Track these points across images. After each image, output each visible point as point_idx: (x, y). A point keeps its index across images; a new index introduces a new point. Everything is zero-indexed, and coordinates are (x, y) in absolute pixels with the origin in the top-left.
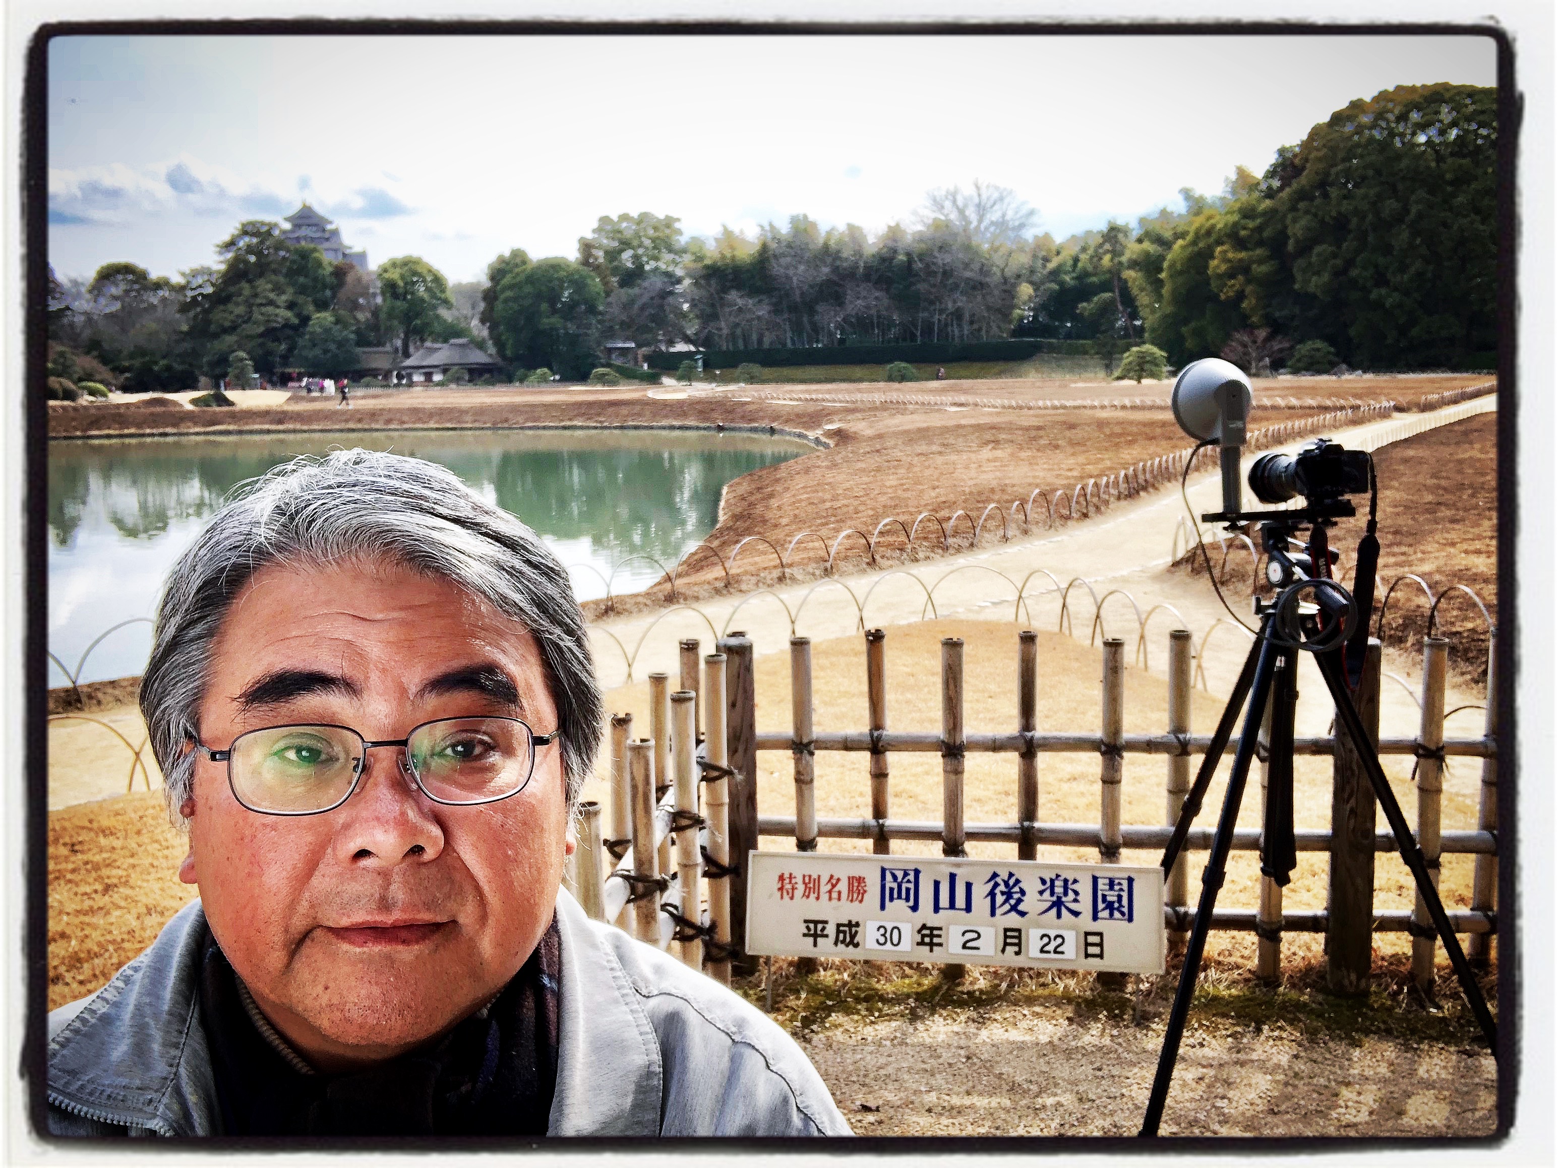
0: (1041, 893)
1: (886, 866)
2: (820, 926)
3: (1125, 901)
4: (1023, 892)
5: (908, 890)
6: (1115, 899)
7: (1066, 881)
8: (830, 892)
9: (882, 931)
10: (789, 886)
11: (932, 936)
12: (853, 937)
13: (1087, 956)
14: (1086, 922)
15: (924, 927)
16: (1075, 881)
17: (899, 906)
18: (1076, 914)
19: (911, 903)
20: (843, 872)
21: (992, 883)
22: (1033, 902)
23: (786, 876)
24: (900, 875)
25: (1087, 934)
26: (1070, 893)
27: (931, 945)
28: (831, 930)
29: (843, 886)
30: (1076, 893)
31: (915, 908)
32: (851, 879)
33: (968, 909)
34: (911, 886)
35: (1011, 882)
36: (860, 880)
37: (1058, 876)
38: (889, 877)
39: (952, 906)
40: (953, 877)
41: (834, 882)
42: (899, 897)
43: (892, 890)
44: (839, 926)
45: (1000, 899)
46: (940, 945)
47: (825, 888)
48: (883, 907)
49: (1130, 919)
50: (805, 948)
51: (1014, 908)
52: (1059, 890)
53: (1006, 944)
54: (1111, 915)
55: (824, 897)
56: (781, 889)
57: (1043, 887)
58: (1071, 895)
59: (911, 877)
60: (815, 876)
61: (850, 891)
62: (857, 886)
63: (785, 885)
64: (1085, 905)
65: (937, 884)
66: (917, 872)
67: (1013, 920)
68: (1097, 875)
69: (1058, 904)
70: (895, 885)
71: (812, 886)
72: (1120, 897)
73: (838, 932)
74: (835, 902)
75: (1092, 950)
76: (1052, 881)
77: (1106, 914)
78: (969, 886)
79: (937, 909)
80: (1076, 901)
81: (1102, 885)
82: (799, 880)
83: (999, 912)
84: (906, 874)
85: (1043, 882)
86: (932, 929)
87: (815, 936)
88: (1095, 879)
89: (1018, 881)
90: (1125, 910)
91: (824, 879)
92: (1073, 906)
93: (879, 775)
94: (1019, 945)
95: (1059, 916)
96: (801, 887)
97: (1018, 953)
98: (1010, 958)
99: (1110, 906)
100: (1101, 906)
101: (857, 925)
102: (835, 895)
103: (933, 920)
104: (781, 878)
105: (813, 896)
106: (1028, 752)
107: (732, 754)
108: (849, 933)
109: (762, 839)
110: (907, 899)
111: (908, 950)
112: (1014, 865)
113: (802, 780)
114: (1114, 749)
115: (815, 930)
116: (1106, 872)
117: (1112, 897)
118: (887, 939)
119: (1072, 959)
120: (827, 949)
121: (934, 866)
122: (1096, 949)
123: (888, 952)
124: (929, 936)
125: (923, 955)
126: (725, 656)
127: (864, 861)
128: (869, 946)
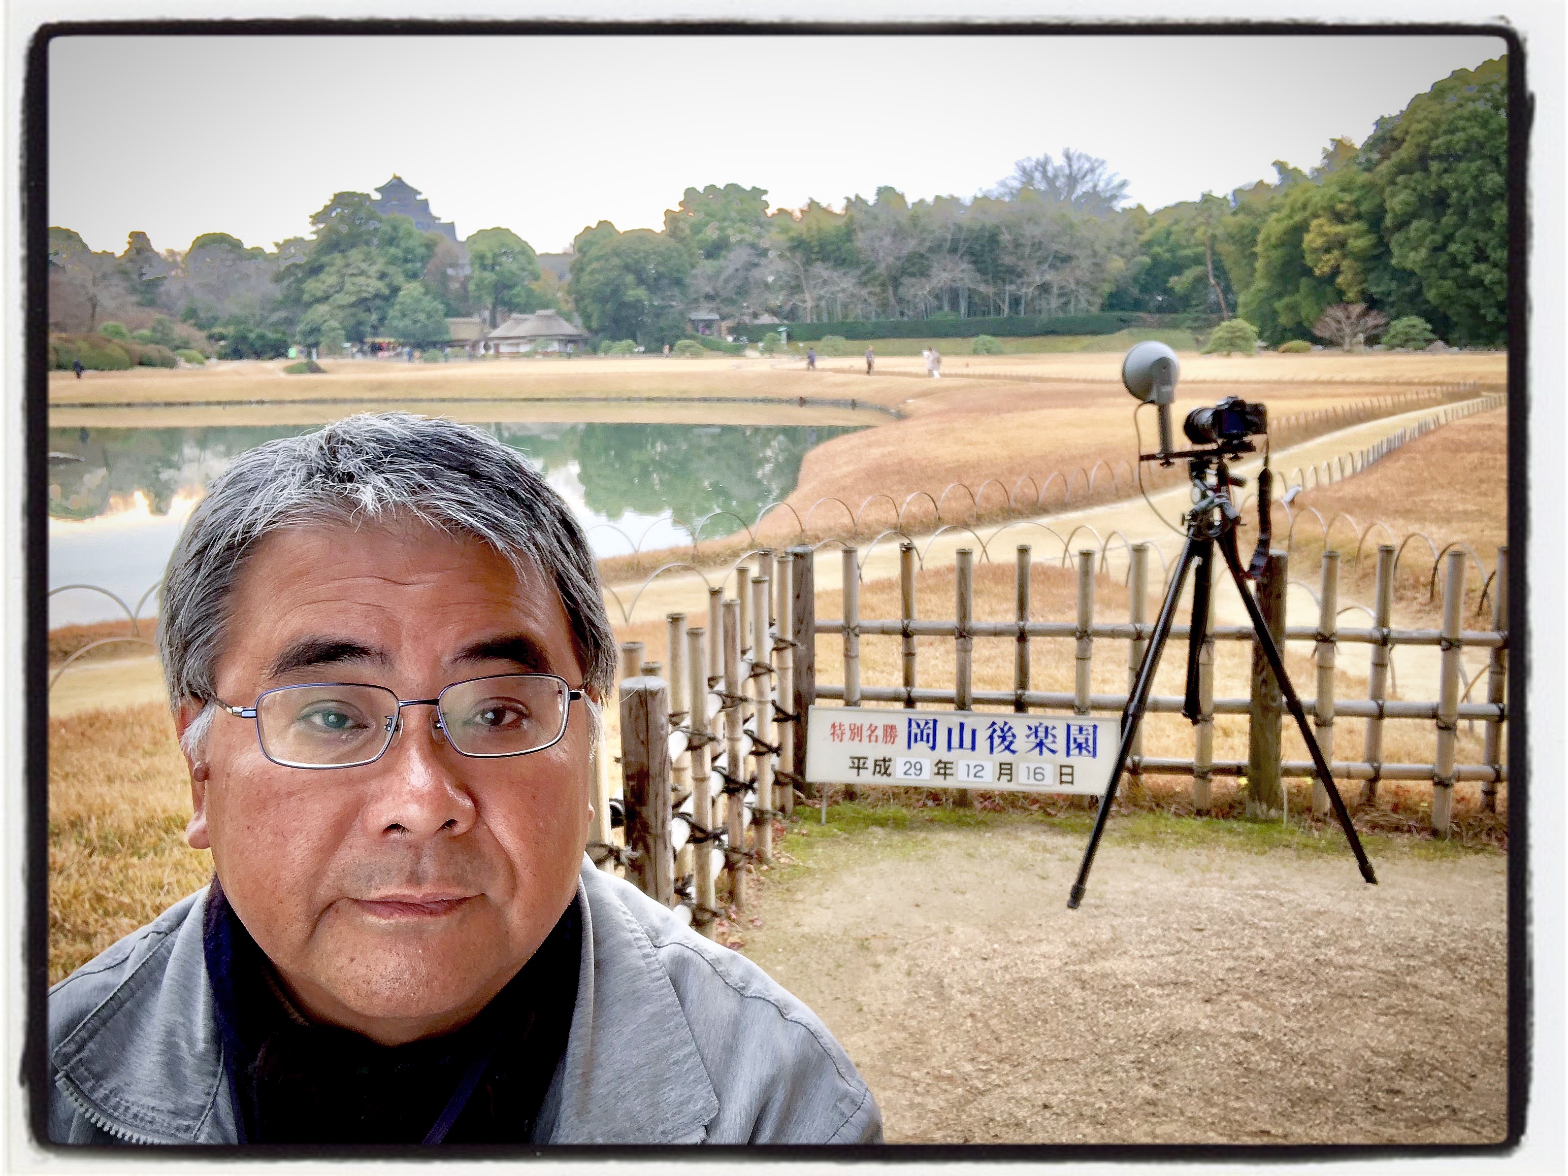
0: (1028, 736)
1: (912, 717)
2: (862, 761)
3: (1091, 743)
4: (1014, 736)
5: (928, 735)
6: (1083, 741)
7: (1047, 728)
8: (870, 736)
9: (908, 765)
10: (839, 732)
11: (945, 768)
12: (886, 769)
13: (1061, 782)
14: (1061, 757)
15: (940, 762)
16: (1054, 728)
17: (921, 747)
18: (1053, 752)
19: (931, 744)
20: (880, 721)
21: (991, 730)
22: (1023, 743)
23: (837, 724)
24: (922, 724)
25: (1061, 767)
26: (1050, 736)
27: (945, 774)
28: (870, 764)
29: (880, 732)
30: (1054, 736)
31: (933, 748)
32: (886, 727)
33: (973, 748)
34: (931, 732)
35: (1006, 729)
36: (892, 728)
37: (1040, 724)
38: (914, 725)
39: (961, 745)
40: (962, 725)
41: (873, 729)
42: (922, 739)
43: (916, 735)
44: (876, 761)
45: (997, 741)
46: (951, 774)
47: (866, 733)
48: (909, 747)
49: (1094, 755)
50: (851, 777)
51: (1007, 748)
52: (1041, 734)
53: (1001, 774)
54: (1080, 752)
55: (865, 739)
56: (833, 734)
57: (1029, 732)
58: (1050, 738)
59: (931, 725)
60: (858, 724)
61: (885, 736)
62: (890, 732)
63: (836, 731)
64: (1061, 745)
65: (950, 731)
66: (935, 722)
67: (1007, 756)
68: (1070, 722)
69: (1040, 744)
70: (918, 731)
71: (856, 732)
72: (1087, 740)
73: (876, 765)
74: (873, 743)
75: (1064, 778)
76: (1036, 729)
77: (1074, 751)
78: (974, 732)
79: (950, 747)
80: (1054, 742)
81: (1074, 731)
82: (847, 727)
83: (995, 750)
84: (927, 723)
85: (1030, 728)
86: (946, 763)
87: (858, 768)
88: (1068, 727)
89: (1010, 728)
90: (1091, 749)
91: (866, 727)
92: (1052, 747)
93: (909, 655)
94: (1011, 774)
95: (1041, 753)
96: (848, 733)
97: (1010, 781)
98: (1004, 785)
99: (1080, 746)
100: (1072, 746)
101: (890, 760)
102: (873, 738)
103: (946, 756)
104: (834, 726)
105: (857, 739)
106: (1022, 637)
107: (797, 633)
108: (883, 766)
109: (818, 701)
110: (928, 741)
111: (928, 779)
112: (1010, 716)
113: (849, 656)
114: (1084, 634)
115: (858, 764)
116: (1076, 721)
117: (1081, 739)
118: (912, 771)
119: (1050, 785)
120: (867, 778)
121: (948, 716)
122: (1069, 778)
123: (913, 780)
124: (943, 768)
125: (939, 783)
126: (791, 558)
127: (898, 716)
128: (900, 776)
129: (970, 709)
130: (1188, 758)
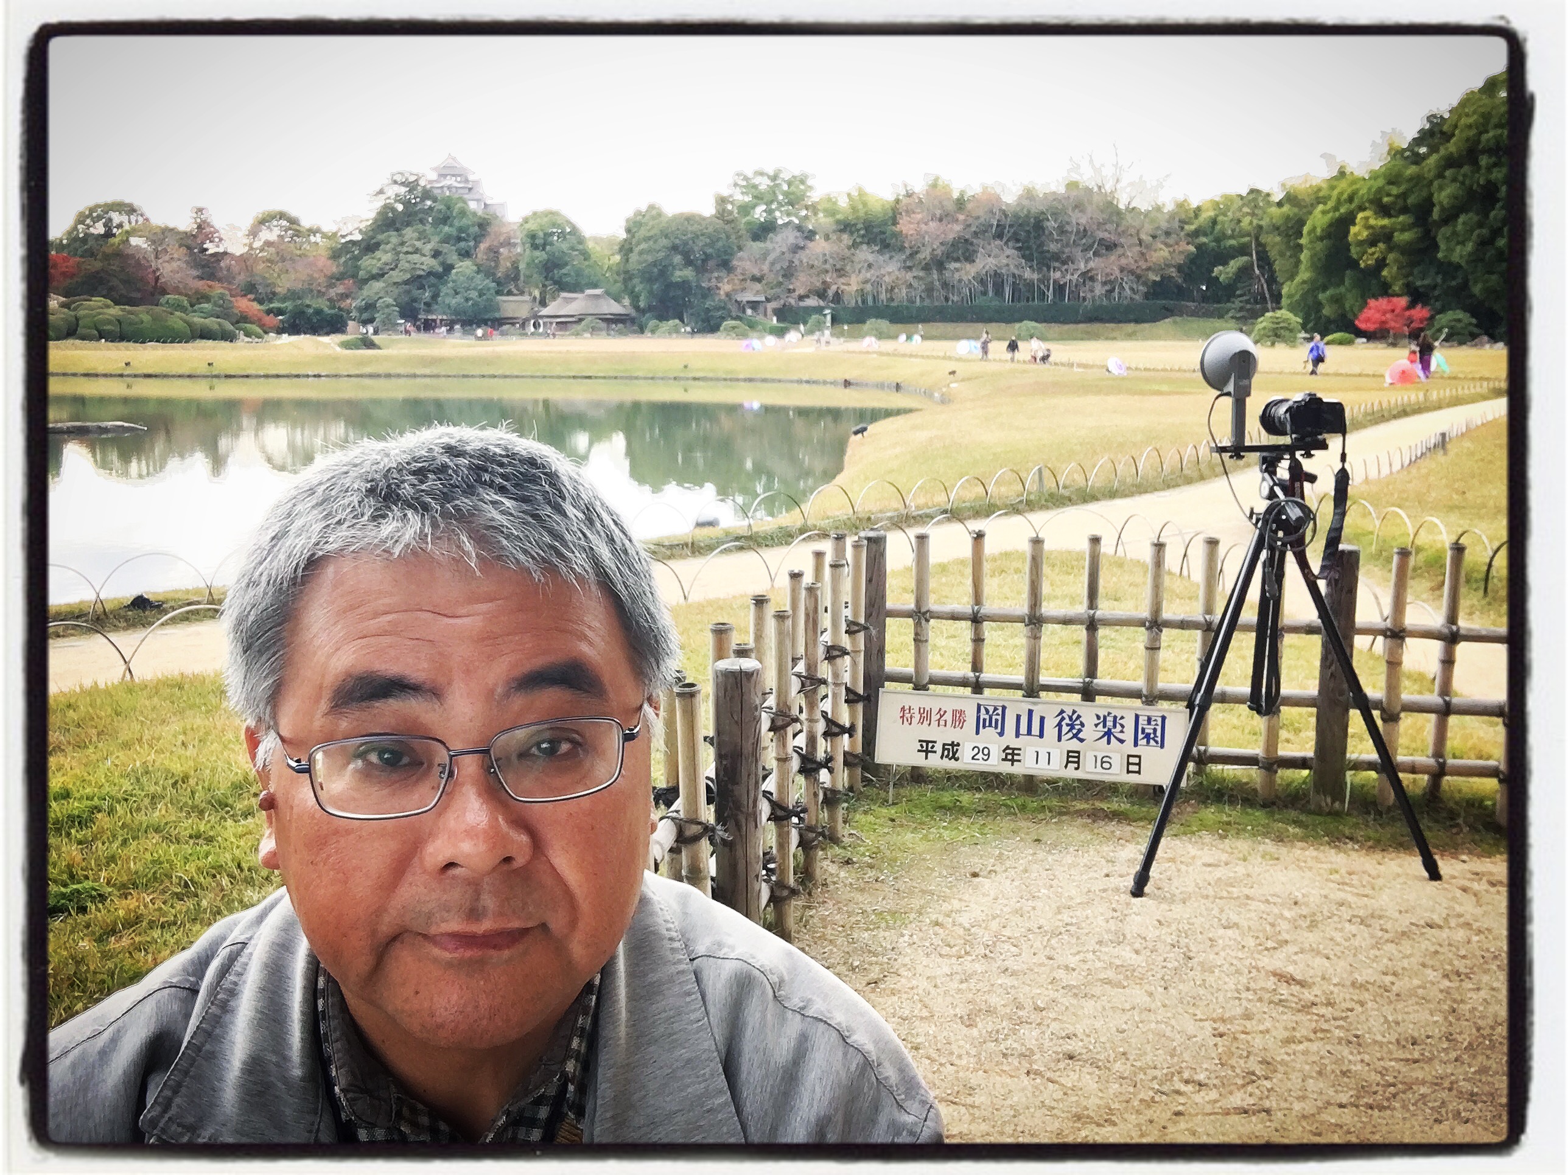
0: (1096, 725)
1: (981, 703)
2: (930, 745)
3: (1159, 733)
4: (1082, 725)
5: (997, 720)
6: (1151, 732)
7: (1115, 717)
8: (939, 721)
9: (976, 750)
10: (908, 716)
11: (1013, 754)
12: (954, 754)
13: (1128, 772)
14: (1129, 748)
15: (1008, 748)
16: (1122, 718)
17: (989, 733)
18: (1122, 741)
19: (999, 730)
20: (949, 706)
21: (1059, 719)
22: (1090, 732)
23: (907, 707)
24: (991, 709)
25: (1129, 756)
26: (1119, 728)
27: (1013, 761)
28: (938, 748)
29: (948, 717)
30: (1122, 726)
31: (1001, 734)
32: (955, 713)
33: (1041, 735)
34: (999, 718)
35: (1074, 717)
36: (961, 712)
37: (1109, 714)
38: (983, 710)
39: (1029, 733)
40: (1030, 712)
41: (942, 714)
42: (990, 725)
43: (984, 720)
44: (944, 745)
45: (1065, 729)
46: (1019, 761)
47: (935, 717)
48: (977, 733)
49: (1162, 746)
50: (918, 760)
51: (1075, 736)
52: (1110, 724)
53: (1068, 762)
54: (1148, 742)
55: (934, 723)
56: (902, 717)
57: (1097, 722)
59: (1000, 711)
60: (927, 708)
61: (954, 721)
62: (959, 717)
63: (905, 715)
64: (1129, 735)
65: (1018, 717)
66: (1004, 708)
67: (1074, 745)
68: (1139, 713)
69: (1108, 734)
70: (987, 717)
71: (925, 716)
72: (1155, 730)
73: (944, 749)
74: (942, 728)
75: (1132, 768)
76: (1105, 717)
77: (1144, 742)
78: (1042, 719)
79: (1018, 735)
80: (1122, 732)
81: (1143, 721)
82: (916, 712)
83: (1063, 738)
84: (996, 709)
85: (1098, 717)
86: (1014, 749)
87: (927, 752)
88: (1137, 717)
89: (1079, 717)
90: (1159, 739)
91: (934, 712)
92: (1120, 737)
93: (978, 640)
94: (1078, 762)
95: (1109, 742)
96: (917, 716)
97: (1077, 769)
98: (1071, 773)
99: (1147, 737)
100: (1140, 736)
101: (958, 745)
102: (942, 723)
103: (1014, 743)
104: (903, 709)
105: (926, 723)
106: (1092, 625)
107: (868, 616)
108: (951, 750)
109: (887, 684)
110: (996, 727)
111: (995, 764)
112: (1077, 705)
113: (919, 640)
114: (1155, 624)
115: (927, 747)
116: (1145, 711)
117: (1149, 730)
118: (980, 756)
119: (1117, 774)
120: (935, 762)
121: (1016, 703)
122: (1135, 768)
123: (981, 766)
124: (1011, 755)
125: (1006, 768)
126: (866, 542)
127: (965, 700)
128: (966, 761)
129: (1038, 697)
130: (1256, 749)
